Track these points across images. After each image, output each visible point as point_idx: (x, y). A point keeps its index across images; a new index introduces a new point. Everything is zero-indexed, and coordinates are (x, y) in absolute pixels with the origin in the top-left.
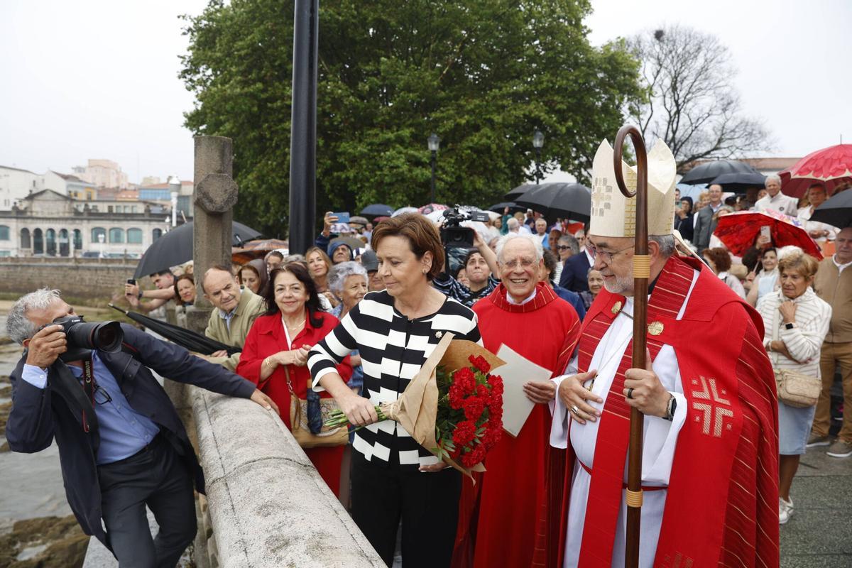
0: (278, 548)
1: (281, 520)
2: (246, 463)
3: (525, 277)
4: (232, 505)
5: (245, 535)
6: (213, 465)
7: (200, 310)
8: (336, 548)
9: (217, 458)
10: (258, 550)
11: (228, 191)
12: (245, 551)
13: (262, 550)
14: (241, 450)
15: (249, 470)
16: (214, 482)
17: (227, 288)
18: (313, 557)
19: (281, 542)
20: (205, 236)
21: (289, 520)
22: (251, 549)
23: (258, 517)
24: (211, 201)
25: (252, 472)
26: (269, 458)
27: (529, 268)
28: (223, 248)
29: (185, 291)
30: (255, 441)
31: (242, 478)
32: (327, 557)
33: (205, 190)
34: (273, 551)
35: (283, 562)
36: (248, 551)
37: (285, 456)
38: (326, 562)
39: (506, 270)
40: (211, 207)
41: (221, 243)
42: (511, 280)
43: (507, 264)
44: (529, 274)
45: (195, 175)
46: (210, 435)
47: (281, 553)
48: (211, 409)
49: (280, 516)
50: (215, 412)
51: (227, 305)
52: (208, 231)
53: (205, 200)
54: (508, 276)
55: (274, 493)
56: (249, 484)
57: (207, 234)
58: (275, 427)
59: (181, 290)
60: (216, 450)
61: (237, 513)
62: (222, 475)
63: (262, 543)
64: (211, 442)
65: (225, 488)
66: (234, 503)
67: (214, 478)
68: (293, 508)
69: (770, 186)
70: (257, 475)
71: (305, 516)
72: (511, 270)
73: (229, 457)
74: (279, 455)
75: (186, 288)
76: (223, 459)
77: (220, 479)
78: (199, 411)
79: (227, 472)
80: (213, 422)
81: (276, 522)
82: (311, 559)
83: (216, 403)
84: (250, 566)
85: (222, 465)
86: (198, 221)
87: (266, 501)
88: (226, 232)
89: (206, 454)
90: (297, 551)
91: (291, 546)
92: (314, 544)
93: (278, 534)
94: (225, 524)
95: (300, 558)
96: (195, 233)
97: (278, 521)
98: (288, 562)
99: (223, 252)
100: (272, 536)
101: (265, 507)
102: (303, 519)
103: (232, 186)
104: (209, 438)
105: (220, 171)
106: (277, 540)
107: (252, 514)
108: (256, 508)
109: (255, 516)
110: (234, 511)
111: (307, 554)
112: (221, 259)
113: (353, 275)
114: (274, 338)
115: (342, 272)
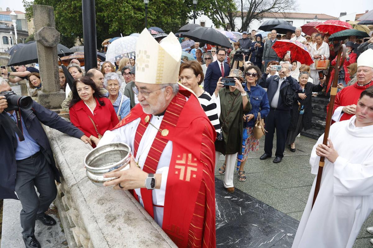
0: (111, 220)
2: (86, 177)
4: (84, 198)
5: (94, 214)
6: (70, 177)
7: (45, 94)
8: (136, 219)
9: (71, 174)
10: (102, 222)
11: (55, 36)
12: (96, 221)
13: (104, 221)
14: (82, 170)
15: (88, 181)
16: (72, 186)
18: (128, 224)
19: (112, 218)
20: (44, 57)
21: (113, 206)
22: (99, 221)
24: (47, 41)
28: (54, 64)
29: (34, 81)
31: (86, 185)
32: (134, 224)
33: (43, 35)
34: (110, 222)
35: (115, 227)
36: (98, 222)
38: (134, 226)
40: (47, 44)
41: (53, 61)
46: (64, 160)
47: (113, 223)
48: (61, 146)
49: (108, 205)
50: (63, 148)
52: (46, 55)
53: (43, 40)
55: (103, 193)
56: (90, 188)
59: (32, 81)
60: (69, 169)
61: (88, 203)
62: (76, 183)
63: (104, 218)
64: (65, 164)
65: (78, 190)
66: (85, 197)
67: (72, 184)
68: (113, 200)
69: (297, 32)
71: (119, 204)
73: (76, 173)
75: (34, 79)
76: (74, 174)
77: (75, 184)
78: (55, 147)
79: (78, 181)
80: (63, 154)
81: (107, 208)
82: (127, 226)
83: (62, 143)
84: (100, 229)
85: (74, 177)
86: (40, 50)
87: (100, 197)
88: (55, 56)
89: (65, 171)
90: (120, 222)
91: (117, 220)
92: (127, 218)
93: (110, 213)
94: (83, 208)
95: (123, 225)
96: (39, 55)
97: (108, 207)
98: (117, 228)
99: (54, 66)
100: (107, 215)
101: (101, 200)
102: (119, 206)
103: (57, 33)
104: (64, 162)
105: (49, 25)
106: (110, 217)
107: (95, 203)
108: (96, 200)
109: (97, 205)
110: (86, 202)
111: (125, 223)
112: (53, 69)
113: (110, 80)
114: (84, 111)
115: (106, 78)
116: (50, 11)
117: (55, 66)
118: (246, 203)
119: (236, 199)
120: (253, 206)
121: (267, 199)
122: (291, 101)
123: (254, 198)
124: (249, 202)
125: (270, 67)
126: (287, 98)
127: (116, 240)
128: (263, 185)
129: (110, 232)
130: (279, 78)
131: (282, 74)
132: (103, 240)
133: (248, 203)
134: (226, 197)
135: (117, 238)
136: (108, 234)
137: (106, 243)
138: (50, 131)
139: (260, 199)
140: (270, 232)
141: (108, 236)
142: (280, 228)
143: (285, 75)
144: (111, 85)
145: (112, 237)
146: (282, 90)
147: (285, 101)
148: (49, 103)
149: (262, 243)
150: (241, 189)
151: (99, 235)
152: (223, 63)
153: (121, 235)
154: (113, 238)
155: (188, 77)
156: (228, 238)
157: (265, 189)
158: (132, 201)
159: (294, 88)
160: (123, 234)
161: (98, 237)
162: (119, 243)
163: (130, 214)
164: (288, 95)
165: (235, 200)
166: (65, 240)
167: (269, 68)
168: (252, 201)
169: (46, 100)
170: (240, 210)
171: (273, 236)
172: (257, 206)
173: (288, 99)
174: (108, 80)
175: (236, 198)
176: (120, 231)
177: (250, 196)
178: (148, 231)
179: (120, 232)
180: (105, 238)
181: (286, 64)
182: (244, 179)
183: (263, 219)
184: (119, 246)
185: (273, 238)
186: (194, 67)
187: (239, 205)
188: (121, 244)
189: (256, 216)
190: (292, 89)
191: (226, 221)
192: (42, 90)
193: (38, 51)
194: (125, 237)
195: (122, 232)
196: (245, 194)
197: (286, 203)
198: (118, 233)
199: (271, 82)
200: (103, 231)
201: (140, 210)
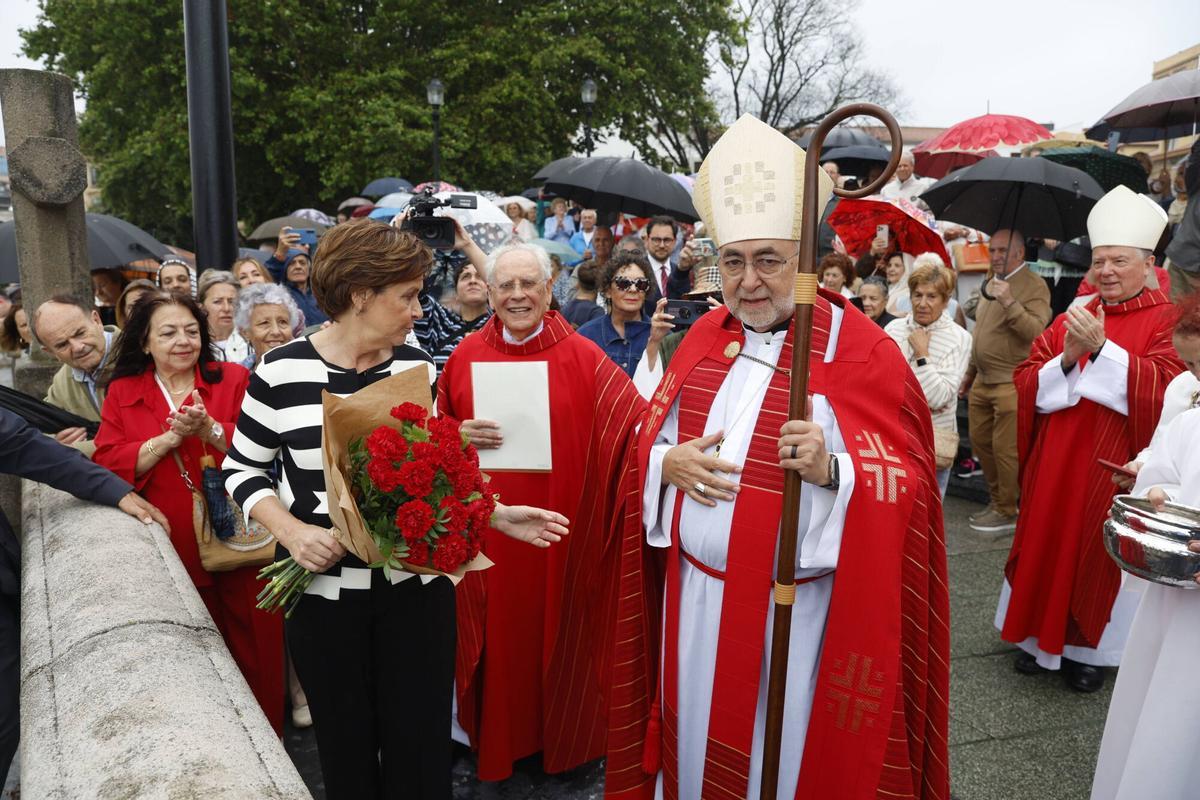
1: (132, 744)
2: (90, 637)
3: (526, 304)
4: (55, 719)
5: (68, 778)
6: (33, 642)
7: (40, 366)
8: (223, 790)
9: (45, 628)
11: (69, 168)
14: (87, 612)
15: (93, 649)
16: (31, 673)
17: (79, 334)
19: (126, 790)
20: (37, 243)
21: (146, 743)
23: (94, 741)
24: (38, 185)
25: (98, 653)
26: (131, 624)
27: (532, 292)
28: (72, 263)
30: (114, 593)
31: (79, 665)
33: (24, 164)
37: (163, 616)
39: (501, 295)
40: (39, 194)
41: (68, 254)
42: (509, 310)
43: (501, 286)
44: (533, 301)
45: (6, 137)
46: (40, 584)
48: (49, 535)
49: (131, 737)
50: (55, 541)
51: (84, 361)
52: (42, 234)
53: (25, 182)
54: (505, 303)
55: (129, 693)
56: (89, 677)
57: (41, 240)
58: (157, 561)
60: (45, 611)
61: (61, 734)
62: (48, 660)
63: (94, 793)
64: (39, 597)
65: (48, 685)
66: (59, 713)
67: (33, 665)
68: (157, 718)
70: (106, 659)
71: (177, 731)
72: (508, 295)
73: (63, 626)
74: (152, 617)
76: (54, 629)
77: (43, 667)
78: (30, 539)
79: (56, 655)
80: (48, 560)
81: (122, 750)
83: (59, 524)
85: (51, 641)
86: (19, 218)
87: (113, 708)
88: (76, 237)
91: (141, 797)
92: (185, 788)
93: (123, 773)
94: (38, 756)
96: (17, 237)
97: (127, 748)
99: (73, 270)
100: (112, 779)
101: (110, 720)
102: (172, 740)
103: (74, 157)
104: (36, 590)
105: (54, 136)
106: (119, 786)
107: (84, 736)
108: (93, 723)
109: (91, 740)
110: (56, 731)
112: (70, 281)
113: (262, 304)
114: (149, 408)
115: (247, 300)
116: (56, 90)
117: (77, 274)
138: (34, 491)
144: (266, 323)
152: (667, 265)
163: (203, 771)
174: (255, 305)
193: (17, 222)
201: (259, 755)
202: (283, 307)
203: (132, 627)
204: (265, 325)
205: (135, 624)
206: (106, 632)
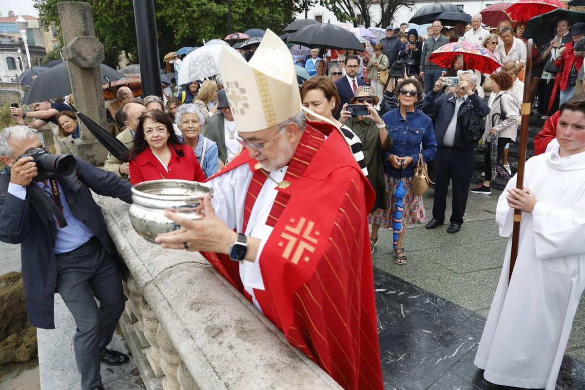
0: (216, 335)
1: (210, 313)
2: (166, 269)
4: (168, 303)
5: (187, 325)
6: (141, 271)
8: (255, 330)
9: (142, 265)
10: (202, 338)
11: (97, 50)
12: (191, 337)
13: (205, 337)
14: (158, 258)
15: (170, 275)
16: (146, 284)
18: (243, 339)
19: (217, 330)
20: (82, 85)
21: (215, 313)
22: (196, 336)
24: (84, 59)
25: (174, 276)
26: (180, 263)
28: (97, 94)
29: (66, 124)
31: (167, 281)
32: (252, 338)
33: (77, 50)
34: (214, 337)
35: (224, 345)
36: (194, 338)
37: (191, 260)
38: (253, 342)
40: (85, 64)
41: (95, 89)
46: (128, 245)
47: (220, 339)
48: (119, 224)
49: (208, 310)
50: (124, 226)
52: (83, 81)
53: (78, 58)
55: (196, 293)
56: (175, 286)
57: (83, 84)
59: (63, 124)
60: (137, 259)
61: (174, 309)
62: (151, 279)
63: (203, 331)
64: (131, 251)
65: (156, 289)
66: (169, 301)
67: (145, 281)
68: (214, 303)
69: (475, 22)
70: (179, 279)
71: (225, 308)
73: (150, 264)
74: (187, 260)
75: (66, 122)
76: (146, 265)
77: (150, 282)
78: (111, 224)
79: (154, 277)
80: (126, 235)
81: (206, 315)
82: (242, 341)
83: (122, 218)
84: (200, 349)
85: (148, 271)
86: (73, 73)
87: (193, 298)
88: (97, 82)
89: (131, 261)
90: (230, 336)
91: (225, 333)
92: (240, 329)
93: (212, 324)
94: (168, 317)
95: (235, 341)
96: (72, 83)
97: (208, 314)
98: (227, 345)
100: (208, 326)
101: (195, 303)
102: (225, 311)
103: (99, 45)
104: (128, 248)
105: (85, 33)
106: (213, 329)
107: (186, 310)
108: (187, 304)
109: (190, 311)
110: (171, 307)
111: (238, 338)
112: (97, 102)
113: (185, 113)
114: (153, 166)
115: (179, 112)
116: (84, 11)
117: (99, 99)
118: (409, 297)
119: (394, 292)
120: (422, 302)
121: (442, 290)
122: (477, 135)
123: (421, 289)
124: (414, 295)
125: (442, 80)
126: (469, 128)
127: (227, 364)
128: (435, 268)
129: (216, 353)
130: (455, 98)
131: (462, 91)
132: (207, 366)
133: (414, 297)
134: (377, 290)
135: (229, 362)
136: (213, 356)
137: (212, 369)
138: (99, 201)
139: (431, 290)
140: (451, 341)
141: (213, 359)
142: (467, 333)
143: (466, 93)
145: (221, 360)
146: (461, 117)
147: (467, 134)
148: (93, 157)
149: (441, 359)
150: (401, 276)
151: (198, 358)
152: (356, 79)
153: (233, 356)
154: (221, 362)
155: (316, 103)
156: (386, 353)
157: (438, 275)
158: (243, 304)
159: (481, 114)
160: (238, 355)
161: (197, 361)
162: (232, 368)
163: (243, 323)
164: (471, 125)
165: (392, 294)
166: (134, 367)
167: (440, 81)
168: (419, 294)
169: (88, 152)
170: (402, 309)
171: (457, 347)
172: (428, 301)
173: (471, 131)
174: (182, 114)
175: (394, 290)
176: (231, 350)
177: (415, 286)
178: (276, 348)
179: (233, 352)
180: (210, 362)
181: (466, 74)
182: (403, 261)
183: (438, 322)
184: (233, 374)
185: (457, 350)
186: (323, 85)
187: (400, 302)
188: (236, 371)
189: (428, 317)
190: (478, 114)
191: (381, 327)
192: (81, 137)
193: (71, 76)
194: (241, 359)
195: (235, 351)
196: (407, 283)
197: (473, 295)
198: (229, 354)
199: (443, 104)
200: (205, 351)
201: (257, 316)
202: (195, 114)
203: (182, 265)
204: (186, 123)
205: (182, 263)
206: (172, 267)
